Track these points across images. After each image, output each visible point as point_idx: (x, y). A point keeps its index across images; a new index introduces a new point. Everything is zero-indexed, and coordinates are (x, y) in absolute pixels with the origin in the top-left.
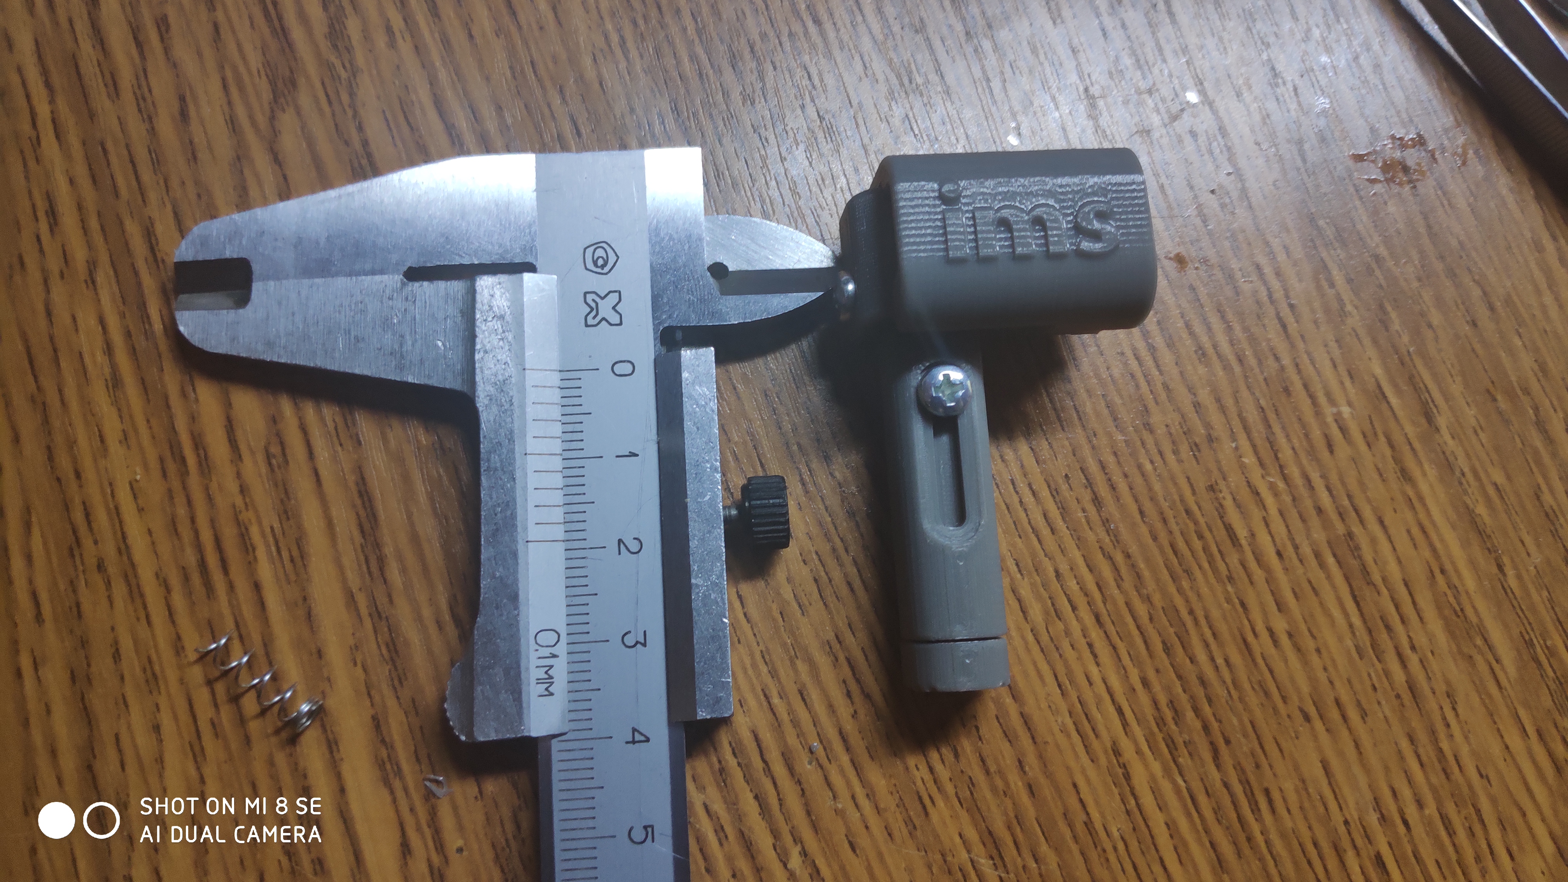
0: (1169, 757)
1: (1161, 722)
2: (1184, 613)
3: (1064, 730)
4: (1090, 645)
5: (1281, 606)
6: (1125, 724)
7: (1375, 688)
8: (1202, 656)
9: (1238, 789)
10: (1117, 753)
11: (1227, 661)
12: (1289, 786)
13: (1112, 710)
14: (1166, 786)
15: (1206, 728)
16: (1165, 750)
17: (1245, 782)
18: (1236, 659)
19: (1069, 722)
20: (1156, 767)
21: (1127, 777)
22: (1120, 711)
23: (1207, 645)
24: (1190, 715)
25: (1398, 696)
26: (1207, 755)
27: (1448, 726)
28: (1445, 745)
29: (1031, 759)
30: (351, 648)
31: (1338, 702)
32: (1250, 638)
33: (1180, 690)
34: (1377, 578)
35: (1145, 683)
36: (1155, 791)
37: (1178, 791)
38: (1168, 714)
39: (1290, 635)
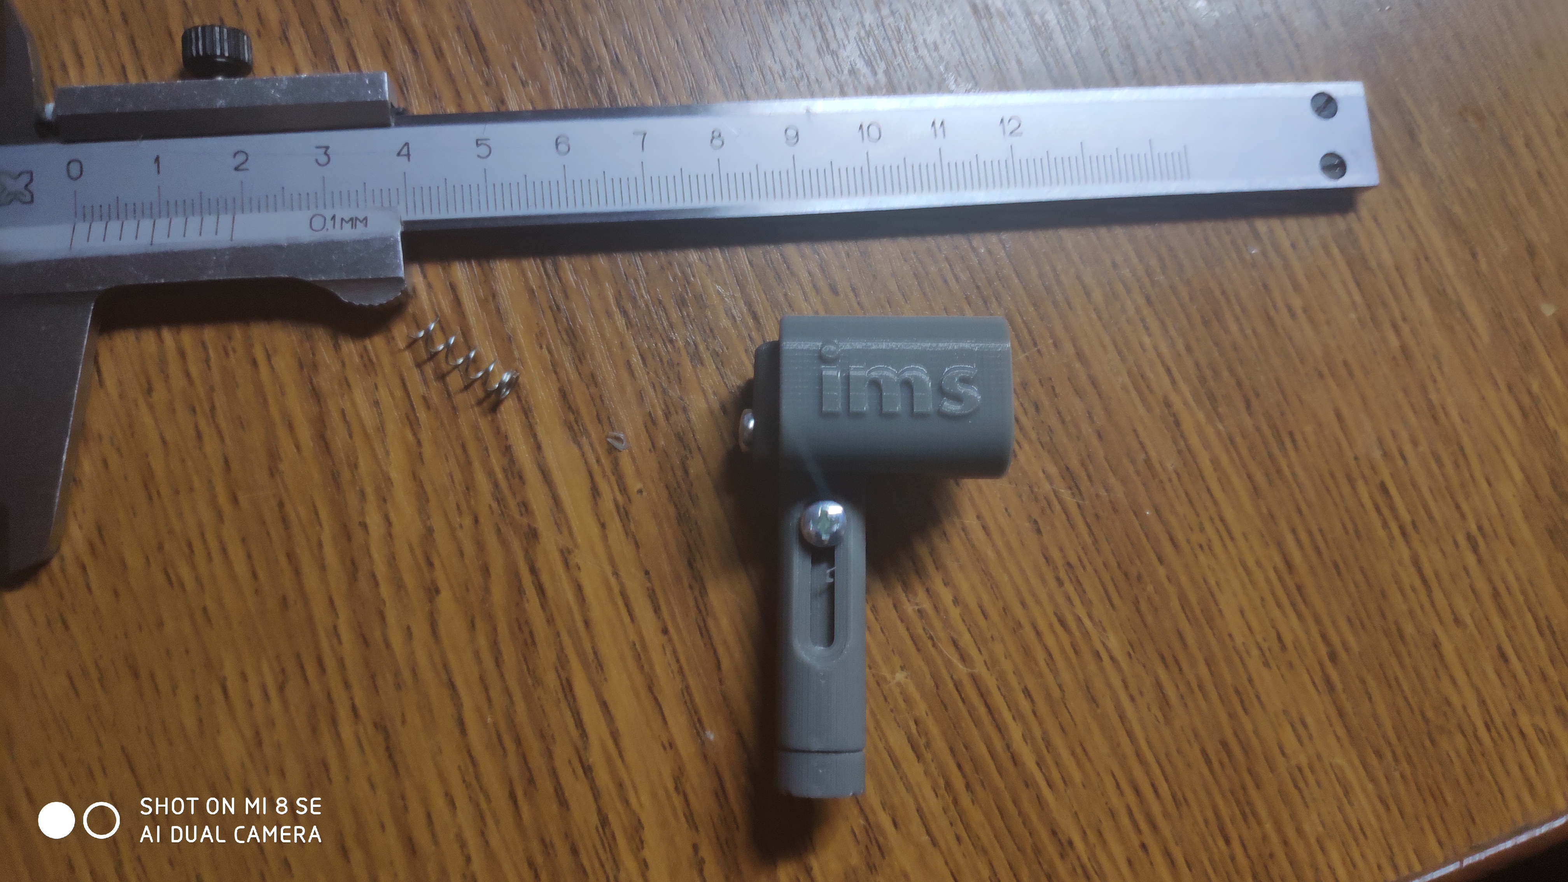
0: (1210, 407)
1: (1203, 380)
2: (1218, 293)
3: (1124, 388)
4: (1143, 320)
5: (1297, 287)
6: (1173, 382)
7: (1375, 352)
8: (1234, 328)
9: (1267, 432)
10: (1168, 405)
11: (1254, 331)
12: (1309, 429)
13: (1162, 371)
14: (1210, 431)
15: (1239, 384)
16: (1207, 403)
17: (1274, 427)
18: (1261, 329)
19: (1127, 381)
20: (1201, 416)
21: (1177, 424)
22: (1168, 371)
23: (1237, 319)
24: (1226, 374)
25: (1394, 358)
26: (1241, 405)
27: (1435, 381)
28: (1434, 397)
29: (1098, 410)
30: (536, 335)
31: (1346, 363)
32: (1272, 313)
33: (1216, 354)
34: (1373, 264)
35: (1189, 349)
36: (1201, 434)
37: (1218, 433)
38: (1208, 374)
39: (1305, 311)
